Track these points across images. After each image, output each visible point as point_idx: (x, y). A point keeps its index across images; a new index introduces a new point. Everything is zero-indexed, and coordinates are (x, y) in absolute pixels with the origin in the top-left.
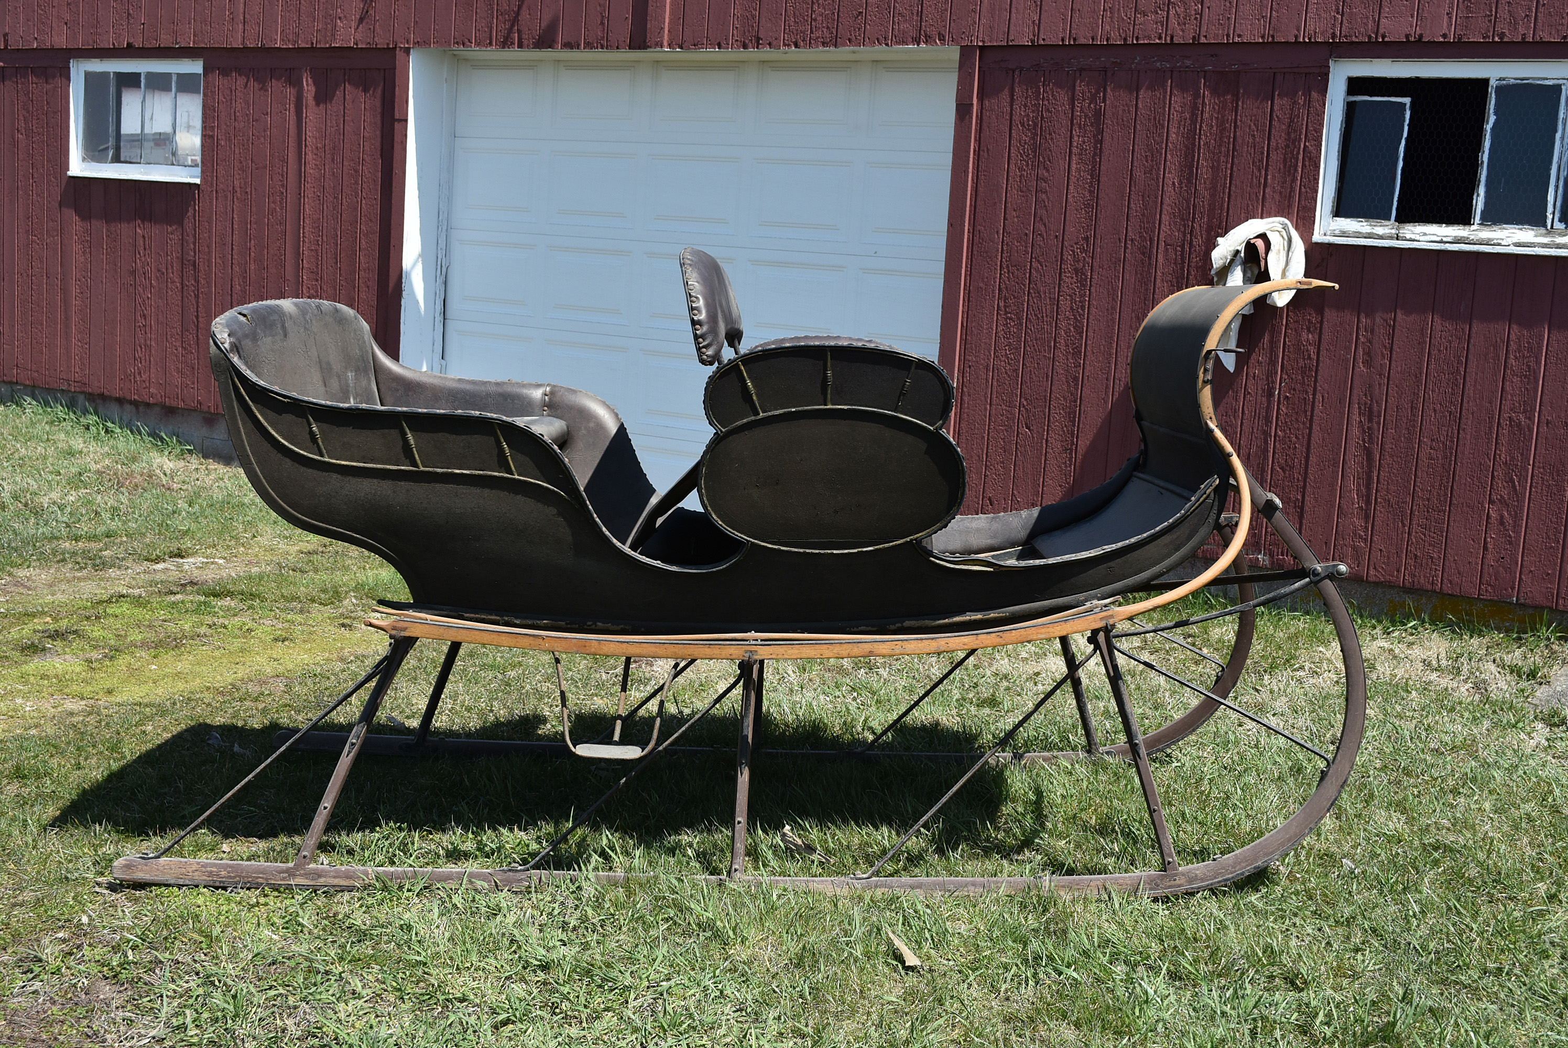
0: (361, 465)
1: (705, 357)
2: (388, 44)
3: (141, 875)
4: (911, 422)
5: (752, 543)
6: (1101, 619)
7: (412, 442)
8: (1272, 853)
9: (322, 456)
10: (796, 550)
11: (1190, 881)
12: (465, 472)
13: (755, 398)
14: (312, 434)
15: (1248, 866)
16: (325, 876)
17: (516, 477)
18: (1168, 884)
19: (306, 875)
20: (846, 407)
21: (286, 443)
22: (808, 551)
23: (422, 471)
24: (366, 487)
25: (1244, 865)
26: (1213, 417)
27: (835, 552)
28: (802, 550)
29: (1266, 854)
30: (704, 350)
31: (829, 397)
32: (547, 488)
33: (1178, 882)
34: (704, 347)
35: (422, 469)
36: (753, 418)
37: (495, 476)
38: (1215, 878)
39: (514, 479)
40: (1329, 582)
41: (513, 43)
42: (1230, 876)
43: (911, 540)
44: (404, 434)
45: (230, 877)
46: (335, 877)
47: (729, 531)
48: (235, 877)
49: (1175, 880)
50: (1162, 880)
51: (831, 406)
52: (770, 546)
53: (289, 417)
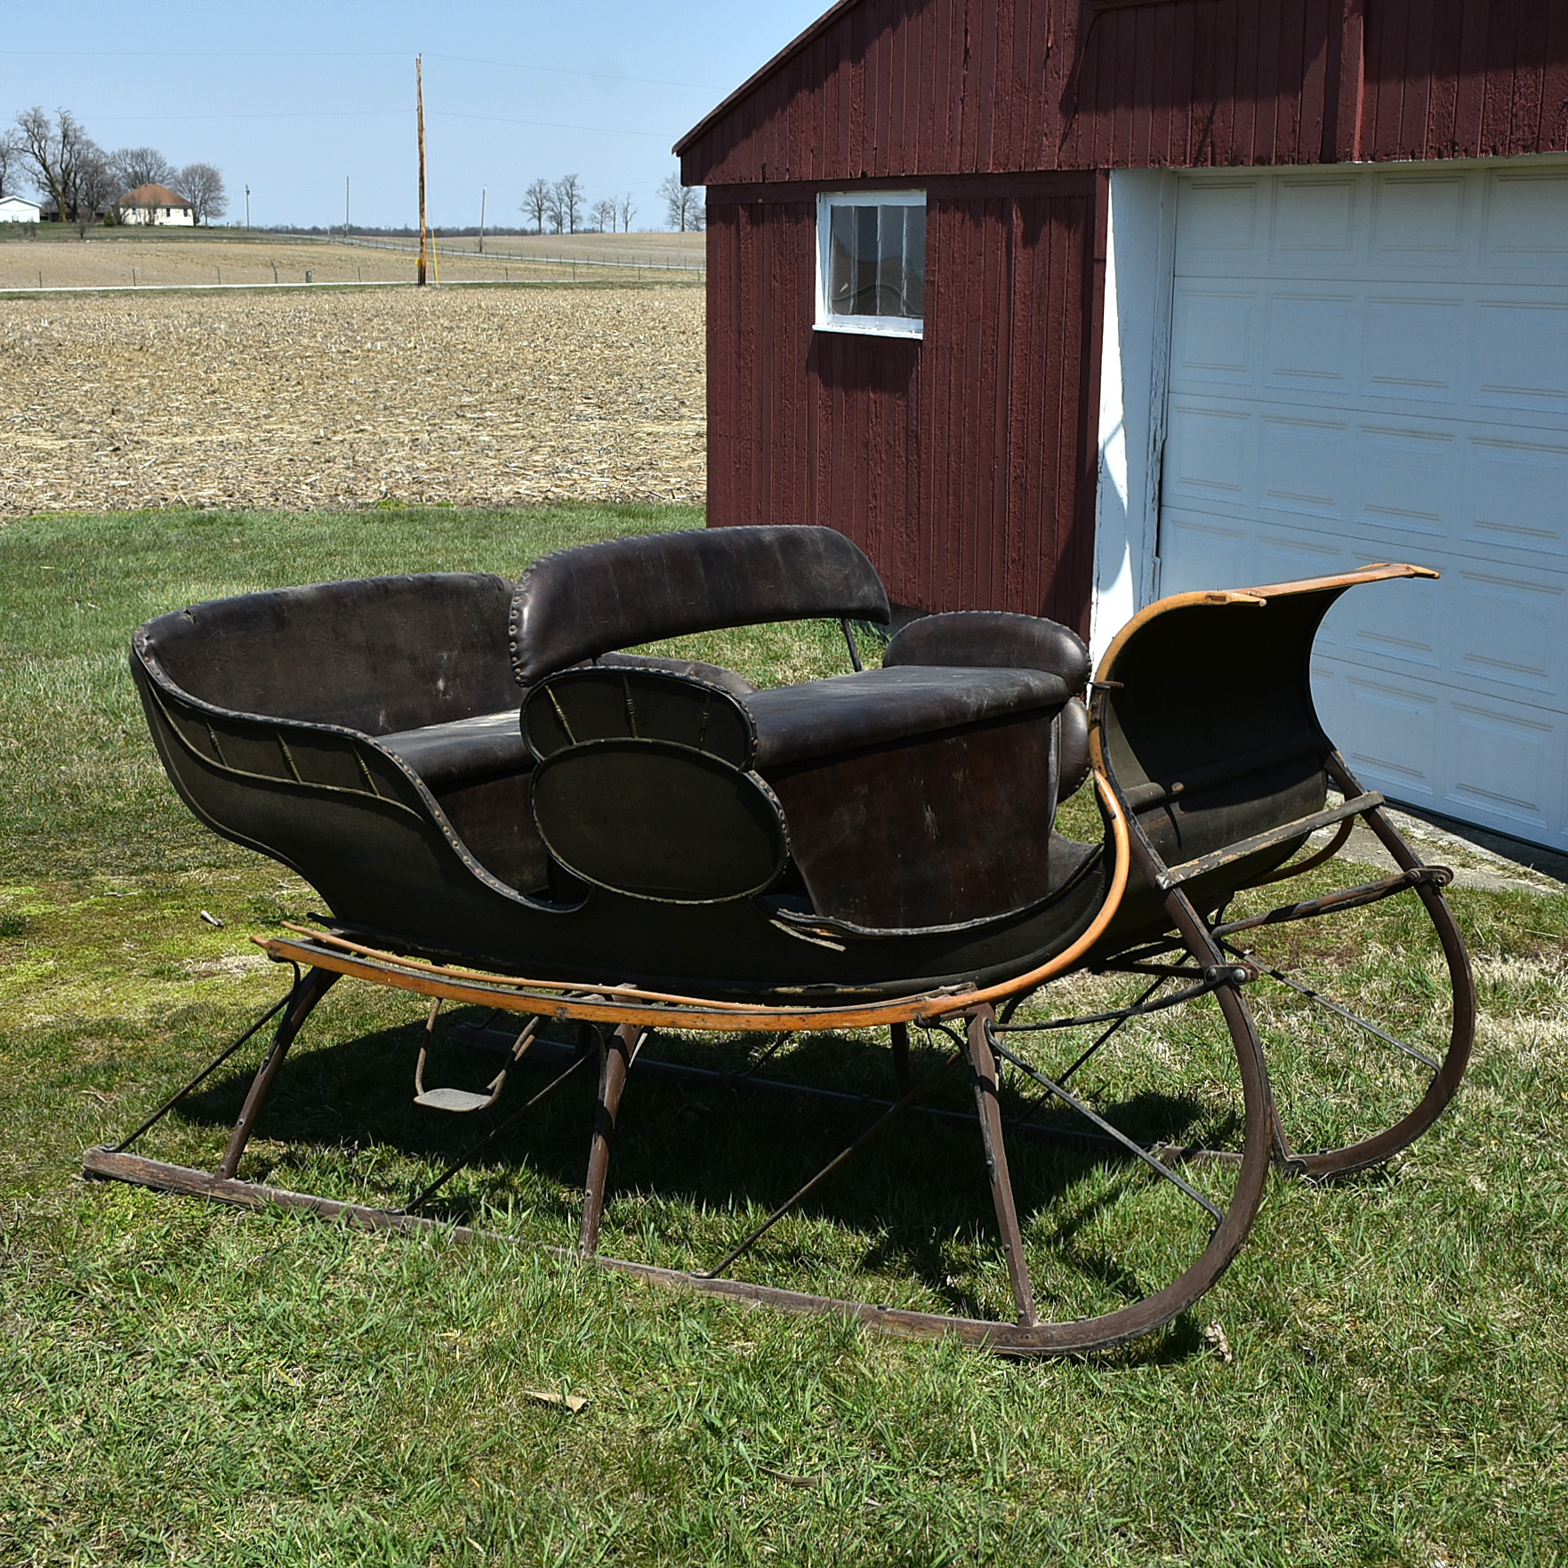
0: (254, 775)
1: (518, 678)
2: (1089, 165)
3: (103, 1168)
4: (715, 761)
5: (597, 885)
7: (289, 755)
8: (1142, 1324)
9: (223, 764)
10: (640, 896)
11: (1045, 1342)
12: (335, 788)
13: (566, 725)
14: (211, 740)
15: (1112, 1335)
16: (237, 1193)
17: (379, 797)
18: (1020, 1341)
19: (222, 1189)
20: (650, 741)
21: (194, 750)
22: (653, 898)
23: (301, 786)
24: (261, 798)
25: (1107, 1333)
26: (1103, 766)
27: (678, 902)
28: (645, 897)
29: (1135, 1325)
30: (518, 670)
31: (634, 728)
32: (405, 810)
33: (1031, 1340)
34: (517, 667)
35: (301, 783)
36: (568, 748)
37: (360, 795)
38: (1074, 1343)
39: (377, 799)
40: (1228, 989)
41: (1206, 160)
42: (1091, 1344)
43: (747, 895)
44: (282, 747)
45: (166, 1180)
46: (245, 1195)
47: (570, 869)
48: (169, 1181)
49: (1027, 1337)
50: (1013, 1335)
51: (637, 739)
52: (614, 890)
53: (192, 723)
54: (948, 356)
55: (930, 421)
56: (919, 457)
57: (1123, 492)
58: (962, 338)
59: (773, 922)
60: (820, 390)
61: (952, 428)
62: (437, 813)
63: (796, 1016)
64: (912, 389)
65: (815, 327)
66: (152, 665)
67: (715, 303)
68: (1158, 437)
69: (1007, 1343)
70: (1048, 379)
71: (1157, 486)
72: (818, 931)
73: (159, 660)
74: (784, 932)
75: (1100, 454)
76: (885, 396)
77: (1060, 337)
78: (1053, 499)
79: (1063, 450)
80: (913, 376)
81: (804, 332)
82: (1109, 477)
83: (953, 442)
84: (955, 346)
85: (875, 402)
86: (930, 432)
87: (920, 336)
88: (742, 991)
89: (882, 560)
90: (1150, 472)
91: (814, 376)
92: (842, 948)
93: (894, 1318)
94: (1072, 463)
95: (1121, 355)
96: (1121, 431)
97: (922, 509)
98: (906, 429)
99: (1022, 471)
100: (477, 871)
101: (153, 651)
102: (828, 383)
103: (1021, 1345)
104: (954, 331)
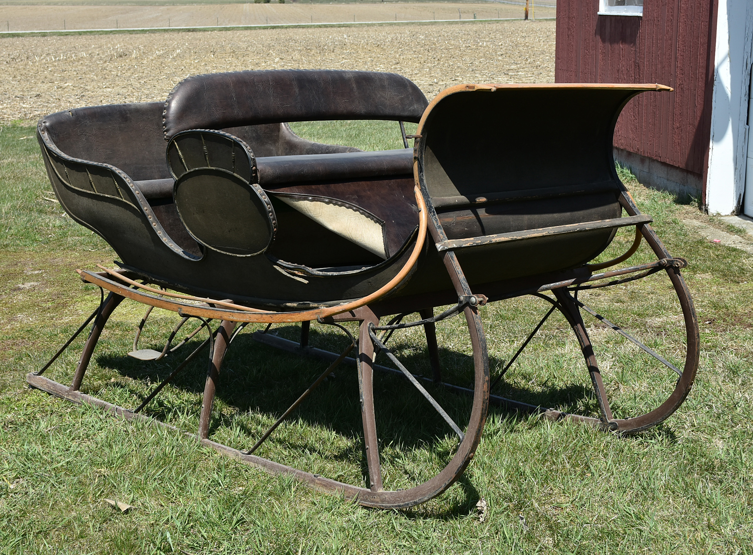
0: (82, 190)
3: (32, 383)
4: (239, 179)
5: (207, 247)
6: (317, 313)
7: (91, 179)
8: (424, 495)
9: (70, 184)
10: (224, 252)
11: (383, 501)
12: (108, 196)
13: (184, 161)
14: (66, 173)
15: (411, 500)
17: (124, 200)
18: (372, 500)
19: (73, 396)
20: (214, 168)
21: (61, 178)
22: (228, 253)
23: (97, 195)
24: (85, 202)
25: (409, 498)
26: (419, 183)
27: (237, 255)
29: (421, 495)
30: (165, 133)
31: (208, 162)
32: (133, 207)
33: (376, 500)
34: (165, 131)
35: (97, 193)
36: (185, 173)
37: (117, 200)
39: (122, 201)
40: (469, 309)
42: (402, 504)
43: (262, 252)
44: (88, 175)
45: (54, 390)
47: (195, 238)
49: (375, 498)
50: (369, 496)
51: (210, 168)
52: (213, 249)
53: (59, 164)
54: (653, 24)
55: (644, 58)
56: (639, 76)
57: (728, 91)
58: (659, 14)
59: (275, 266)
60: (600, 44)
61: (653, 61)
62: (145, 208)
63: (269, 315)
64: (637, 42)
65: (599, 13)
66: (46, 136)
67: (560, 4)
68: (749, 63)
69: (366, 500)
70: (694, 33)
71: (747, 88)
72: (296, 272)
73: (49, 133)
74: (280, 272)
75: (715, 71)
76: (626, 46)
77: (700, 11)
78: (695, 95)
79: (700, 69)
80: (638, 35)
81: (594, 16)
82: (720, 83)
83: (653, 68)
84: (656, 19)
85: (622, 49)
86: (644, 63)
87: (641, 15)
88: (273, 305)
89: (623, 129)
90: (744, 81)
91: (598, 37)
92: (306, 282)
93: (320, 482)
94: (704, 76)
95: (729, 19)
96: (728, 60)
97: (640, 103)
98: (635, 62)
99: (682, 81)
100: (164, 239)
101: (47, 129)
102: (604, 41)
103: (372, 502)
104: (656, 11)
